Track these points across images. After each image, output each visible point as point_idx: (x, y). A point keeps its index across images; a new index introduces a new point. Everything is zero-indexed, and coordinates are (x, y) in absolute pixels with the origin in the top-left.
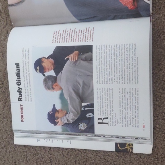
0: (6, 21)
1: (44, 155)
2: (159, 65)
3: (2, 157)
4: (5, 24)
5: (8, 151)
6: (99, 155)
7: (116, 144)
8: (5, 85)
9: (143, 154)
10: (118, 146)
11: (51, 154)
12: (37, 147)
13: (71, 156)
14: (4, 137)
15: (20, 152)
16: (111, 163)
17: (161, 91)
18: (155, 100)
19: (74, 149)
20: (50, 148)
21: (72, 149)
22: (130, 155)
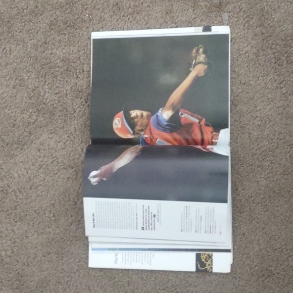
0: (81, 139)
2: (237, 190)
3: (74, 283)
4: (80, 142)
5: (81, 276)
14: (77, 260)
15: (95, 276)
16: (191, 284)
17: (239, 214)
21: (151, 271)
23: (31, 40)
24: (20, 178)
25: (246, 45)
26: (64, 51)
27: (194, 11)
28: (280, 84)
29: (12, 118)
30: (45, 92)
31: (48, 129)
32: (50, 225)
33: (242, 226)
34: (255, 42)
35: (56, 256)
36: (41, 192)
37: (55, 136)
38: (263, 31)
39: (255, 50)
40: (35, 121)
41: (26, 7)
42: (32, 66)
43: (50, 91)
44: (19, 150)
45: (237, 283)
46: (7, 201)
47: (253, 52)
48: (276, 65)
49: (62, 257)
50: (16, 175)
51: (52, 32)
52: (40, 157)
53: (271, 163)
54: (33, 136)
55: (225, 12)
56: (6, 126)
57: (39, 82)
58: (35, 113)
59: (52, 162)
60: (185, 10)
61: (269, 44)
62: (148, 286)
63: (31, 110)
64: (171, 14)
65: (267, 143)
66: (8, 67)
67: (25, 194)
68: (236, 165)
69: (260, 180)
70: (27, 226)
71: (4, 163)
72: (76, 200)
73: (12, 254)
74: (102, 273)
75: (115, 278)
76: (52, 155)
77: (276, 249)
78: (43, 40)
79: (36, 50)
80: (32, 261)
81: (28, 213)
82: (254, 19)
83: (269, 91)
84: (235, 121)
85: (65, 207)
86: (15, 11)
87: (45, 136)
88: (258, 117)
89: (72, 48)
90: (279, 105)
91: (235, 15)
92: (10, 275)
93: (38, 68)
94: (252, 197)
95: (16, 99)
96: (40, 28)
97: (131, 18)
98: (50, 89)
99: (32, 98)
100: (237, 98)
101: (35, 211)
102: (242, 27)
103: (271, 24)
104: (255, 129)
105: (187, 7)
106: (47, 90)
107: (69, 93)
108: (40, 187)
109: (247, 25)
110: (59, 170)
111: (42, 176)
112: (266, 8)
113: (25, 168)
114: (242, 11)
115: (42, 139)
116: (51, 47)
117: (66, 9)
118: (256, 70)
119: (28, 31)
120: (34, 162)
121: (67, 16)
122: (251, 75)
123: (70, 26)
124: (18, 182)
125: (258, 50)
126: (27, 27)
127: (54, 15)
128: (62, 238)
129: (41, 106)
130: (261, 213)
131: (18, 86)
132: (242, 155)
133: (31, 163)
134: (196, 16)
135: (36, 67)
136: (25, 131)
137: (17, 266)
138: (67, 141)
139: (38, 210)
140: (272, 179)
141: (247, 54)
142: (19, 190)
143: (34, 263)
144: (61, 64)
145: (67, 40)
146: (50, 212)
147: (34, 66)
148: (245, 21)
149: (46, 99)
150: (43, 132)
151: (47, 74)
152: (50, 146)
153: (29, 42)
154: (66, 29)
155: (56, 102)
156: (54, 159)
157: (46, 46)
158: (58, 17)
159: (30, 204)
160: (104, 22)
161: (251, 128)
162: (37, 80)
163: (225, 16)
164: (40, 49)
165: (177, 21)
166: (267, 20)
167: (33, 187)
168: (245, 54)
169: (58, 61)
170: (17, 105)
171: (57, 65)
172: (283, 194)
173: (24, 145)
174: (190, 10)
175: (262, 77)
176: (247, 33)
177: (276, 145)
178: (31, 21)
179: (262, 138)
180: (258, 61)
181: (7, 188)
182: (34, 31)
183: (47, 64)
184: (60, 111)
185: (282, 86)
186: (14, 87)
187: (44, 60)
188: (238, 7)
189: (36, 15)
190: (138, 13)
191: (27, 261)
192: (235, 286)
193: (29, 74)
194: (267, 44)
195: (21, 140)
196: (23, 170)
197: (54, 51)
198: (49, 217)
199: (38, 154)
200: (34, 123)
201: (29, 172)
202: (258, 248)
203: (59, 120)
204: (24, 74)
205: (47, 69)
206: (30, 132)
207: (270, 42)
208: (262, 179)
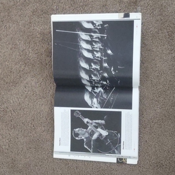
0: (50, 81)
1: (72, 164)
2: (143, 114)
3: (44, 166)
5: (49, 162)
6: (107, 164)
7: (117, 159)
8: (48, 121)
9: (132, 164)
10: (118, 159)
11: (77, 164)
12: (68, 159)
13: (90, 165)
14: (47, 153)
15: (57, 163)
16: (114, 169)
17: (143, 129)
18: (140, 134)
19: (92, 161)
20: (77, 160)
21: (90, 161)
22: (125, 165)
23: (21, 21)
24: (14, 103)
25: (151, 27)
26: (41, 28)
27: (120, 5)
28: (171, 51)
29: (9, 67)
30: (30, 52)
31: (31, 74)
32: (31, 132)
33: (145, 136)
34: (157, 25)
35: (34, 150)
36: (26, 112)
37: (35, 79)
38: (162, 18)
39: (156, 30)
40: (23, 70)
41: (19, 1)
42: (22, 37)
43: (32, 52)
44: (13, 86)
45: (141, 170)
46: (6, 117)
47: (155, 31)
48: (169, 40)
49: (38, 151)
50: (12, 101)
51: (34, 16)
52: (26, 91)
53: (164, 99)
54: (22, 78)
55: (139, 6)
56: (6, 72)
57: (26, 46)
58: (23, 65)
59: (33, 94)
60: (114, 4)
61: (165, 26)
62: (89, 169)
63: (21, 63)
64: (106, 6)
65: (162, 87)
66: (8, 37)
67: (17, 113)
68: (143, 100)
69: (157, 109)
70: (18, 131)
71: (5, 94)
72: (47, 118)
73: (9, 148)
74: (62, 161)
75: (69, 164)
76: (33, 90)
77: (165, 151)
78: (29, 21)
79: (25, 27)
80: (20, 152)
81: (18, 124)
82: (157, 11)
83: (164, 55)
84: (143, 73)
85: (40, 121)
86: (12, 3)
87: (29, 79)
88: (157, 71)
89: (46, 26)
90: (170, 64)
91: (145, 8)
92: (8, 160)
93: (25, 38)
94: (151, 119)
95: (12, 56)
96: (27, 14)
97: (82, 9)
98: (32, 50)
99: (22, 56)
100: (145, 59)
101: (23, 123)
102: (149, 15)
103: (167, 14)
104: (155, 78)
105: (115, 2)
106: (31, 51)
107: (44, 53)
108: (26, 109)
109: (152, 14)
110: (37, 99)
111: (27, 102)
112: (164, 4)
113: (17, 98)
114: (149, 5)
115: (27, 80)
116: (34, 25)
117: (43, 2)
118: (157, 42)
119: (20, 16)
120: (22, 94)
121: (43, 7)
122: (154, 45)
123: (45, 13)
124: (13, 105)
125: (158, 30)
126: (20, 13)
127: (36, 6)
128: (38, 139)
129: (27, 61)
130: (157, 129)
131: (14, 49)
132: (147, 94)
133: (20, 94)
134: (121, 8)
135: (25, 37)
136: (17, 75)
137: (12, 155)
138: (42, 82)
139: (24, 122)
140: (164, 108)
141: (151, 32)
142: (13, 110)
143: (22, 153)
144: (39, 36)
145: (43, 21)
146: (31, 124)
147: (23, 37)
148: (151, 12)
149: (30, 57)
150: (28, 76)
151: (31, 41)
152: (32, 85)
153: (21, 22)
154: (42, 15)
155: (36, 59)
156: (34, 92)
157: (30, 25)
158: (38, 7)
159: (19, 119)
160: (66, 11)
161: (152, 78)
162: (25, 45)
163: (139, 8)
164: (27, 27)
165: (109, 11)
166: (164, 11)
167: (21, 109)
168: (150, 32)
169: (37, 34)
170: (13, 60)
171: (37, 37)
172: (171, 118)
173: (17, 83)
174: (117, 4)
175: (160, 46)
176: (152, 19)
177: (167, 88)
178: (21, 9)
179: (159, 84)
180: (158, 37)
181: (6, 109)
182: (23, 15)
183: (31, 36)
184: (38, 64)
185: (172, 52)
186: (11, 49)
187: (29, 34)
188: (147, 3)
189: (25, 6)
190: (86, 6)
191: (18, 152)
192: (140, 172)
193: (20, 41)
194: (164, 26)
195: (14, 81)
196: (16, 98)
197: (35, 28)
198: (31, 127)
199: (25, 89)
200: (23, 71)
201: (19, 100)
202: (154, 150)
203: (38, 69)
204: (17, 41)
205: (30, 38)
206: (20, 76)
207: (166, 25)
208: (158, 108)
